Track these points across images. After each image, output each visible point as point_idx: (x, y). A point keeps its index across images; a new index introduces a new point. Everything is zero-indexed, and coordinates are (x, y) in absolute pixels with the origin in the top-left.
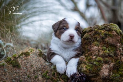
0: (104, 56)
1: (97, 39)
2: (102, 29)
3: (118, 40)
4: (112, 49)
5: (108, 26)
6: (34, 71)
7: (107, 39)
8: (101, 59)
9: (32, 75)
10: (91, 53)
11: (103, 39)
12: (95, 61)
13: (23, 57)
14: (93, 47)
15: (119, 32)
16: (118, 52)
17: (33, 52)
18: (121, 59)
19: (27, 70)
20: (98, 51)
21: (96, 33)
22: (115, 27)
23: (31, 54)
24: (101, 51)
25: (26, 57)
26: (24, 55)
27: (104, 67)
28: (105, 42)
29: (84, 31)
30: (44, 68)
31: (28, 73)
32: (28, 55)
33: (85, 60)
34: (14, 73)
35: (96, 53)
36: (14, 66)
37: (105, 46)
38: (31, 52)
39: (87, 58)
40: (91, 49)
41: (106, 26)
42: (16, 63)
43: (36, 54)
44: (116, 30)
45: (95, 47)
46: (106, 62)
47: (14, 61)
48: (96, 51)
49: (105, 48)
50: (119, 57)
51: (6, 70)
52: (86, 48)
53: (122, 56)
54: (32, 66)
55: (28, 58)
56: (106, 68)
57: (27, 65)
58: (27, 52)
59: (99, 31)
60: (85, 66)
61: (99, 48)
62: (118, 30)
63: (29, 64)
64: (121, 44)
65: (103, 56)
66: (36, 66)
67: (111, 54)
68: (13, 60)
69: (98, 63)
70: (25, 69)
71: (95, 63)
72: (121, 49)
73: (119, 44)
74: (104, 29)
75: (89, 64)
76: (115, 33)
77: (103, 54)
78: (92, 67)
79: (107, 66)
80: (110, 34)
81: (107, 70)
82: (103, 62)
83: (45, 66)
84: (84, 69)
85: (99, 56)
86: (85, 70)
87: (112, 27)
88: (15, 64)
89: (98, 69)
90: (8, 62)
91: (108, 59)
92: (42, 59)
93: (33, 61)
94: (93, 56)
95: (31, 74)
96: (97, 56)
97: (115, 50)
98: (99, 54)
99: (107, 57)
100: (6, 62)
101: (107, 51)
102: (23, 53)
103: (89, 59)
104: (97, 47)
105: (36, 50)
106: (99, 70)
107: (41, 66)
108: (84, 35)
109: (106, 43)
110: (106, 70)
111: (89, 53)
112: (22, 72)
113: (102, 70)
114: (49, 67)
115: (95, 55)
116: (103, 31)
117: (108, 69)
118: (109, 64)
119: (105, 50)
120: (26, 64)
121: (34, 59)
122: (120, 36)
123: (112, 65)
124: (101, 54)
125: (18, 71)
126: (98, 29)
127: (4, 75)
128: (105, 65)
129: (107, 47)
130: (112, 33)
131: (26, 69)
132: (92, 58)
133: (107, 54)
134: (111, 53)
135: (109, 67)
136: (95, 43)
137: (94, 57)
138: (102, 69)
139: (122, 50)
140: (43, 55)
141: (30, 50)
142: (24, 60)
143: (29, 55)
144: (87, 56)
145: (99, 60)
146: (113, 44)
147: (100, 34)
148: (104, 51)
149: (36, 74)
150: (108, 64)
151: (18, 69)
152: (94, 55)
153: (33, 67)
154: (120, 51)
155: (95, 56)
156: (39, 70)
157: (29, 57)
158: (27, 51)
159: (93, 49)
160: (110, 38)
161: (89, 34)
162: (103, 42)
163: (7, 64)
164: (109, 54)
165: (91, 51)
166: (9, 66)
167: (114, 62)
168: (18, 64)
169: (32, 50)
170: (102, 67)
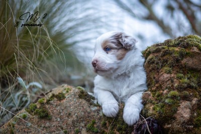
0: (181, 88)
1: (168, 63)
2: (174, 46)
4: (194, 76)
5: (185, 39)
6: (73, 122)
7: (184, 61)
8: (176, 93)
9: (70, 129)
10: (161, 85)
11: (178, 61)
12: (167, 98)
13: (55, 101)
14: (162, 75)
17: (69, 92)
19: (63, 122)
20: (170, 81)
21: (166, 53)
22: (195, 40)
23: (67, 96)
24: (175, 80)
25: (59, 102)
26: (55, 99)
27: (181, 107)
28: (182, 65)
29: (147, 52)
30: (89, 117)
31: (64, 127)
32: (62, 98)
33: (150, 97)
34: (42, 128)
35: (169, 84)
36: (42, 118)
37: (182, 72)
38: (67, 92)
39: (154, 94)
40: (160, 79)
41: (181, 41)
42: (44, 112)
43: (75, 95)
44: (198, 45)
45: (166, 76)
46: (185, 98)
47: (40, 110)
48: (168, 81)
49: (182, 75)
51: (30, 125)
52: (152, 78)
54: (70, 114)
55: (62, 102)
56: (185, 107)
57: (62, 114)
58: (59, 94)
59: (171, 49)
60: (152, 107)
61: (172, 75)
62: (200, 44)
63: (65, 111)
66: (76, 114)
67: (193, 84)
68: (40, 108)
69: (171, 100)
70: (59, 120)
71: (167, 101)
74: (178, 44)
75: (158, 103)
76: (196, 50)
77: (179, 86)
78: (162, 107)
79: (187, 103)
80: (188, 51)
81: (188, 110)
82: (179, 98)
83: (89, 113)
84: (151, 112)
85: (174, 90)
88: (42, 113)
89: (173, 109)
90: (32, 112)
91: (187, 92)
92: (84, 102)
93: (70, 107)
94: (163, 90)
95: (69, 128)
96: (171, 88)
97: (199, 77)
98: (172, 86)
99: (185, 89)
100: (29, 113)
101: (186, 80)
102: (53, 96)
103: (159, 96)
104: (169, 75)
105: (74, 89)
106: (175, 112)
107: (83, 113)
109: (183, 67)
110: (185, 110)
111: (157, 85)
112: (54, 126)
113: (180, 111)
114: (96, 114)
115: (167, 88)
116: (176, 49)
117: (189, 108)
118: (191, 101)
119: (182, 79)
120: (60, 113)
121: (72, 103)
123: (195, 101)
124: (176, 85)
125: (48, 124)
127: (28, 133)
128: (183, 103)
129: (184, 74)
130: (192, 50)
131: (61, 119)
132: (162, 94)
133: (186, 85)
134: (193, 81)
135: (191, 104)
136: (165, 68)
137: (165, 92)
138: (179, 109)
140: (86, 95)
141: (65, 89)
142: (56, 106)
143: (64, 97)
144: (154, 91)
145: (173, 95)
146: (194, 67)
149: (77, 127)
150: (188, 101)
151: (48, 121)
152: (165, 88)
153: (72, 116)
155: (167, 90)
156: (82, 119)
157: (64, 101)
158: (60, 92)
159: (162, 78)
160: (188, 58)
161: (156, 55)
162: (178, 65)
163: (30, 115)
164: (189, 84)
165: (160, 82)
166: (33, 118)
167: (198, 96)
168: (47, 114)
169: (68, 89)
170: (179, 106)
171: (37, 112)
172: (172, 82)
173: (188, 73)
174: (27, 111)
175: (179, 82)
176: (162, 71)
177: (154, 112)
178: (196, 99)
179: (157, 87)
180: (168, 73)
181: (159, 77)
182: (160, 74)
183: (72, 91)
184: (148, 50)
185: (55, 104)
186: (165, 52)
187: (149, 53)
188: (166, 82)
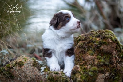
0: (99, 65)
1: (92, 48)
2: (97, 37)
3: (113, 47)
4: (108, 57)
5: (103, 32)
6: (28, 81)
7: (102, 48)
8: (96, 68)
10: (86, 62)
11: (98, 47)
12: (90, 71)
13: (17, 67)
14: (87, 56)
15: (114, 40)
16: (114, 60)
17: (27, 61)
18: (117, 67)
20: (92, 60)
22: (110, 34)
23: (25, 64)
24: (96, 60)
25: (20, 68)
26: (17, 65)
27: (99, 77)
28: (100, 50)
29: (78, 39)
30: (38, 79)
33: (79, 69)
35: (91, 62)
37: (100, 54)
38: (25, 61)
39: (81, 68)
40: (86, 58)
41: (101, 34)
42: (9, 74)
43: (30, 64)
44: (112, 37)
45: (90, 57)
46: (102, 72)
48: (91, 60)
49: (100, 57)
50: (115, 65)
52: (81, 56)
53: (118, 64)
54: (26, 76)
59: (94, 39)
60: (80, 76)
61: (94, 57)
62: (113, 37)
63: (23, 74)
64: (116, 51)
66: (30, 77)
67: (107, 63)
68: (7, 71)
69: (93, 73)
70: (19, 79)
71: (90, 73)
72: (117, 56)
73: (114, 52)
74: (99, 36)
75: (84, 74)
76: (110, 40)
77: (98, 64)
78: (87, 77)
80: (105, 41)
81: (103, 80)
82: (98, 72)
83: (39, 76)
84: (79, 79)
86: (80, 81)
87: (107, 34)
90: (2, 73)
91: (103, 68)
92: (36, 68)
93: (27, 71)
94: (88, 66)
96: (93, 65)
97: (110, 58)
98: (94, 63)
99: (102, 66)
101: (103, 60)
102: (16, 63)
103: (84, 69)
105: (29, 59)
106: (95, 81)
107: (35, 76)
108: (79, 44)
109: (101, 52)
110: (101, 80)
111: (83, 62)
114: (43, 77)
115: (90, 64)
116: (98, 39)
119: (100, 59)
120: (20, 75)
121: (28, 69)
122: (115, 44)
124: (96, 63)
126: (93, 37)
128: (100, 75)
129: (102, 56)
130: (107, 41)
132: (87, 68)
133: (102, 64)
134: (107, 61)
136: (90, 52)
137: (89, 67)
138: (97, 79)
139: (118, 58)
140: (37, 64)
141: (24, 59)
143: (23, 65)
144: (82, 65)
145: (94, 70)
146: (108, 51)
147: (94, 42)
148: (99, 60)
150: (103, 74)
151: (12, 80)
152: (89, 64)
153: (27, 78)
154: (116, 59)
155: (90, 66)
156: (34, 80)
157: (23, 67)
158: (20, 60)
159: (87, 58)
160: (105, 46)
161: (84, 42)
162: (98, 50)
164: (104, 63)
165: (86, 60)
166: (3, 77)
167: (109, 71)
168: (12, 75)
169: (26, 59)
170: (97, 77)
172: (94, 61)
173: (104, 55)
175: (98, 61)
176: (88, 53)
177: (81, 80)
178: (108, 73)
179: (84, 63)
180: (91, 55)
182: (86, 55)
184: (79, 38)
185: (17, 69)
186: (90, 41)
187: (80, 40)
188: (90, 61)
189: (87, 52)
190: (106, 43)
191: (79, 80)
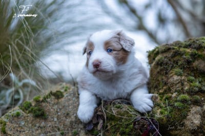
0: (192, 92)
1: (179, 64)
2: (186, 47)
5: (197, 40)
6: (71, 123)
7: (196, 63)
8: (187, 96)
9: (68, 130)
10: (169, 88)
11: (189, 62)
12: (176, 101)
14: (172, 77)
19: (60, 122)
20: (180, 83)
21: (177, 54)
23: (65, 95)
24: (186, 83)
25: (56, 100)
26: (53, 97)
27: (192, 112)
28: (193, 67)
29: (155, 52)
31: (61, 127)
32: (60, 97)
33: (158, 100)
34: (36, 128)
35: (179, 87)
36: (37, 116)
37: (193, 74)
38: (66, 90)
39: (162, 98)
40: (169, 81)
42: (39, 110)
43: (74, 94)
45: (176, 78)
46: (196, 103)
47: (36, 108)
48: (178, 83)
49: (193, 78)
51: (23, 124)
52: (160, 79)
54: (68, 114)
55: (60, 100)
56: (195, 113)
57: (59, 114)
58: (57, 91)
59: (182, 49)
60: (159, 111)
61: (183, 78)
63: (63, 111)
65: (190, 92)
68: (35, 106)
69: (181, 104)
70: (55, 119)
71: (176, 104)
74: (190, 45)
75: (166, 107)
77: (189, 89)
79: (198, 108)
80: (200, 53)
81: (199, 116)
82: (190, 102)
85: (184, 93)
86: (160, 118)
87: (203, 42)
88: (38, 112)
89: (183, 114)
90: (27, 110)
91: (198, 97)
93: (69, 106)
94: (172, 94)
95: (66, 129)
96: (180, 92)
98: (182, 89)
99: (196, 93)
100: (23, 111)
101: (197, 84)
102: (51, 94)
104: (179, 77)
105: (73, 87)
106: (185, 117)
108: (156, 58)
109: (194, 70)
110: (195, 115)
111: (165, 88)
112: (50, 126)
113: (190, 116)
115: (176, 91)
116: (188, 50)
117: (200, 114)
118: (202, 106)
119: (194, 82)
120: (57, 112)
121: (71, 102)
124: (186, 88)
125: (43, 124)
126: (180, 47)
127: (20, 132)
128: (194, 108)
129: (195, 77)
131: (58, 119)
132: (171, 97)
133: (197, 89)
135: (202, 110)
136: (176, 70)
137: (174, 95)
138: (189, 114)
141: (63, 87)
143: (62, 96)
144: (162, 94)
145: (184, 99)
147: (182, 55)
148: (191, 84)
149: (75, 128)
151: (43, 121)
152: (174, 91)
153: (70, 117)
155: (177, 93)
157: (63, 99)
158: (58, 89)
159: (171, 80)
160: (200, 61)
161: (165, 55)
162: (190, 67)
163: (23, 112)
164: (201, 88)
165: (169, 84)
166: (28, 116)
168: (43, 112)
169: (67, 87)
170: (190, 111)
171: (32, 109)
172: (183, 85)
173: (199, 77)
174: (21, 109)
176: (172, 73)
177: (162, 116)
179: (165, 91)
180: (178, 75)
181: (168, 79)
182: (169, 76)
183: (71, 90)
184: (157, 50)
185: (53, 102)
186: (176, 52)
187: (157, 53)
188: (176, 84)
189: (171, 71)
190: (202, 56)
191: (159, 116)
